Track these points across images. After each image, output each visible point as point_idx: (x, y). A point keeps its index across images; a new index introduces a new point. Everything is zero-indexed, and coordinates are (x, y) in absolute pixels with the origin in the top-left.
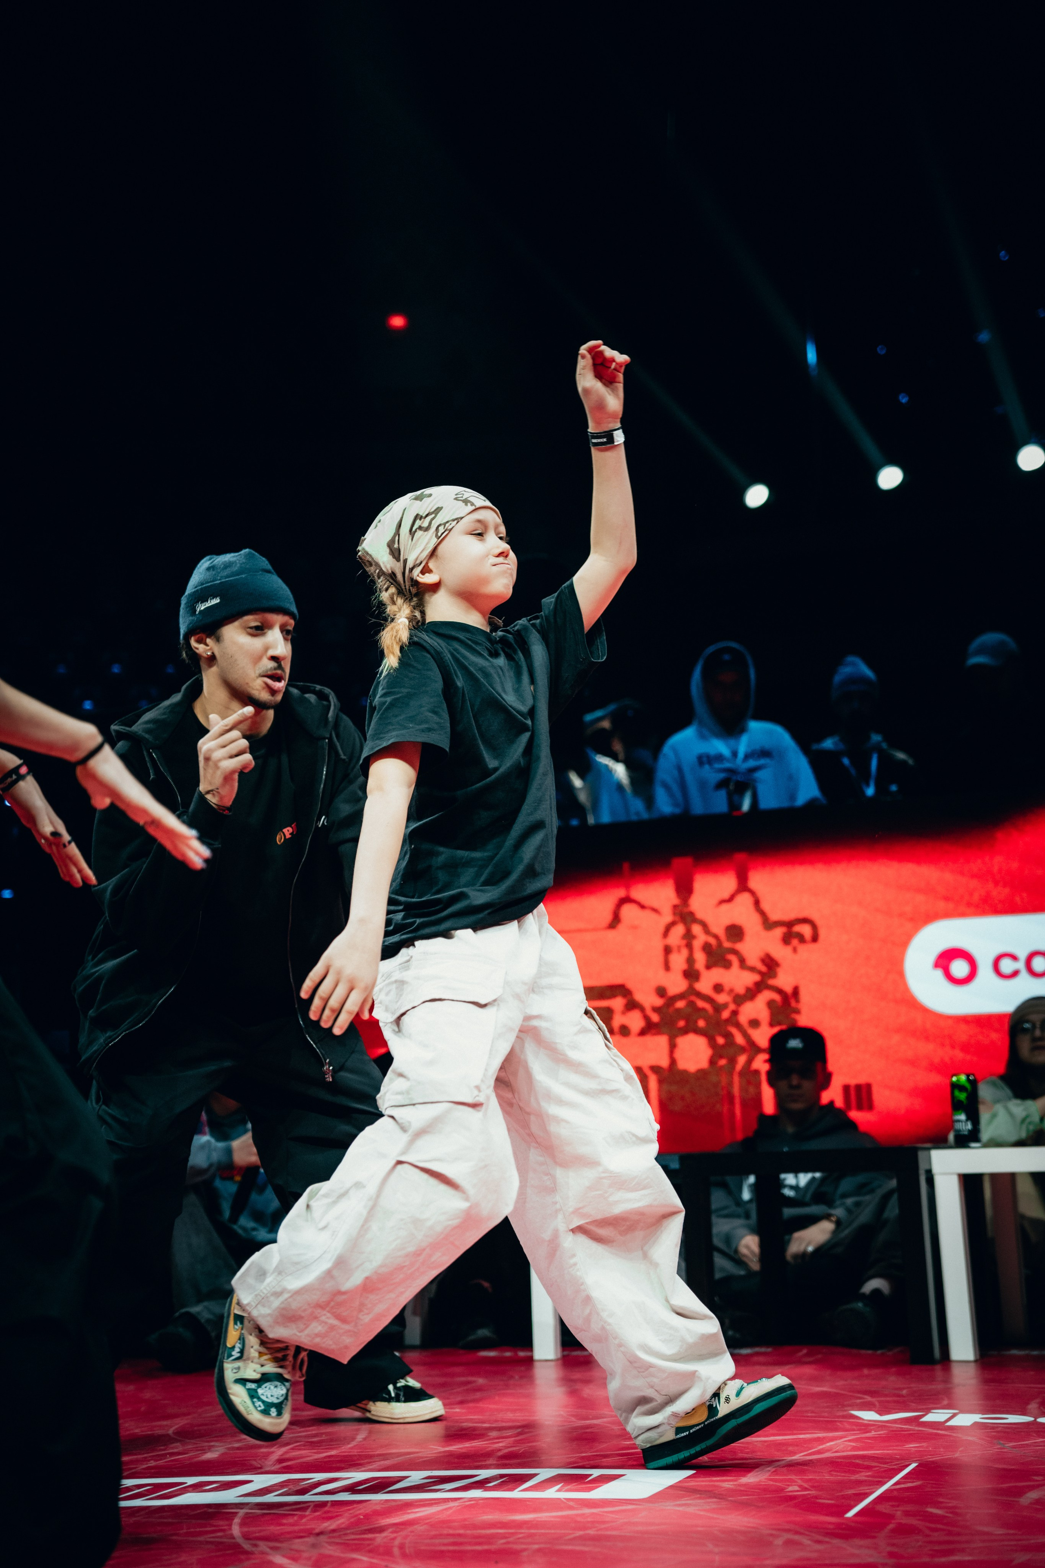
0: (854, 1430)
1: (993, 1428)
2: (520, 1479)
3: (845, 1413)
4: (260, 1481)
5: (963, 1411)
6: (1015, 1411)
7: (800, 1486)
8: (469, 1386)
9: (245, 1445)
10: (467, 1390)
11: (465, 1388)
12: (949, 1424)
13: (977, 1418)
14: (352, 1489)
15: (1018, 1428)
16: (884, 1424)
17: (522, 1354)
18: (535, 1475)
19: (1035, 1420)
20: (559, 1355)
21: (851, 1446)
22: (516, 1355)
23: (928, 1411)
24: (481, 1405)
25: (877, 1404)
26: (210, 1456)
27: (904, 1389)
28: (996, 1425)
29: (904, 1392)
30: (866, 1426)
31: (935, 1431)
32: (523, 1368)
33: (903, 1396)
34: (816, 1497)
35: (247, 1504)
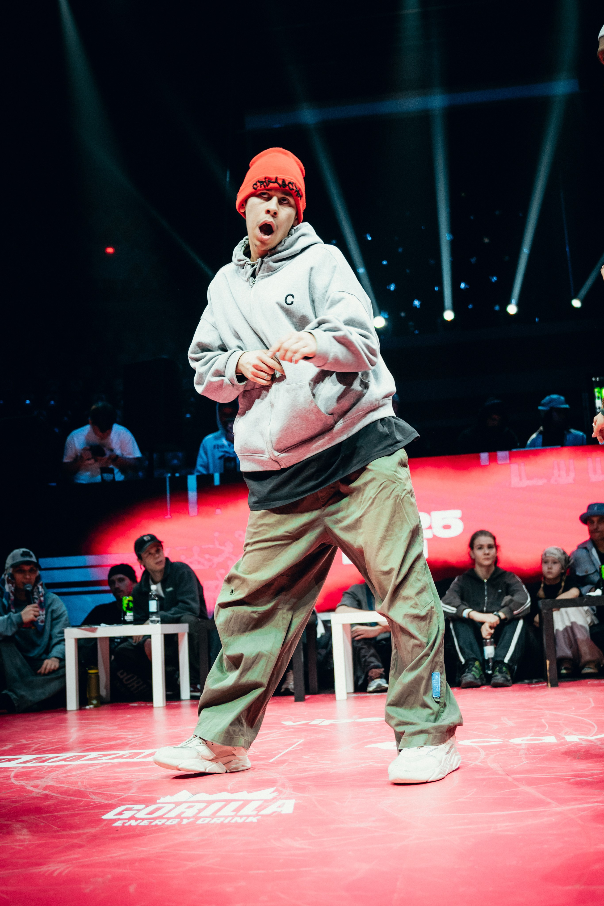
0: (281, 729)
2: (137, 754)
3: (280, 723)
4: (25, 758)
5: (326, 719)
6: (347, 718)
7: (253, 752)
8: (124, 718)
9: (22, 744)
11: (121, 719)
12: (320, 724)
13: (332, 721)
14: (65, 760)
15: (347, 724)
16: (295, 726)
17: (148, 705)
18: (144, 752)
20: (165, 705)
21: (279, 735)
22: (146, 705)
23: (313, 719)
24: (127, 725)
25: (293, 719)
26: (5, 748)
29: (306, 713)
30: (287, 728)
31: (315, 728)
33: (303, 715)
34: (259, 755)
35: (18, 767)
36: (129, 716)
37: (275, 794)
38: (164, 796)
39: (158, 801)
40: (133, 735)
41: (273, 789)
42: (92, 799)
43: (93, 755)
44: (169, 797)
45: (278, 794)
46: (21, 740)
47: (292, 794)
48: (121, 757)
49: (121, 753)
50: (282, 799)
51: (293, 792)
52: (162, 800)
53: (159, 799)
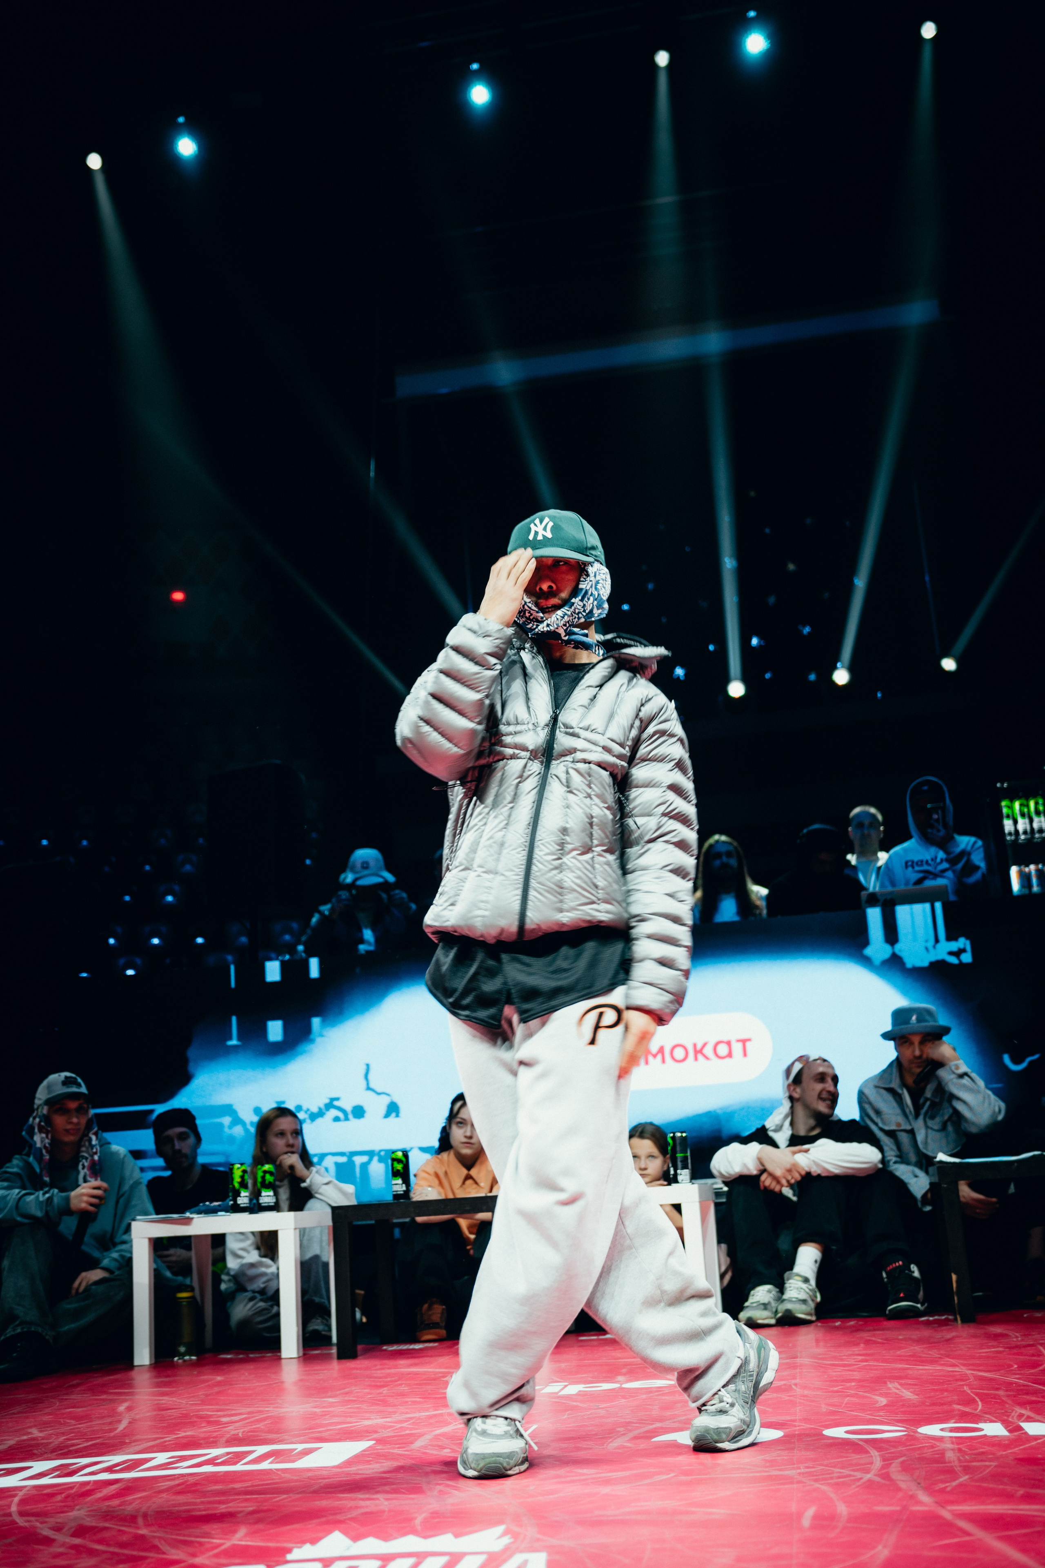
1: (592, 1394)
6: (610, 1380)
8: (210, 1383)
9: (29, 1438)
11: (207, 1384)
12: (561, 1393)
13: (582, 1387)
14: (110, 1470)
15: (609, 1393)
19: (621, 1386)
20: (301, 1354)
24: (219, 1397)
35: (25, 1487)
36: (219, 1378)
37: (507, 1540)
38: (299, 1545)
39: (289, 1557)
41: (501, 1529)
42: (164, 1553)
43: (162, 1458)
44: (308, 1546)
45: (512, 1540)
46: (30, 1430)
47: (538, 1540)
48: (212, 1462)
49: (214, 1452)
50: (521, 1552)
51: (539, 1536)
52: (297, 1553)
53: (289, 1551)
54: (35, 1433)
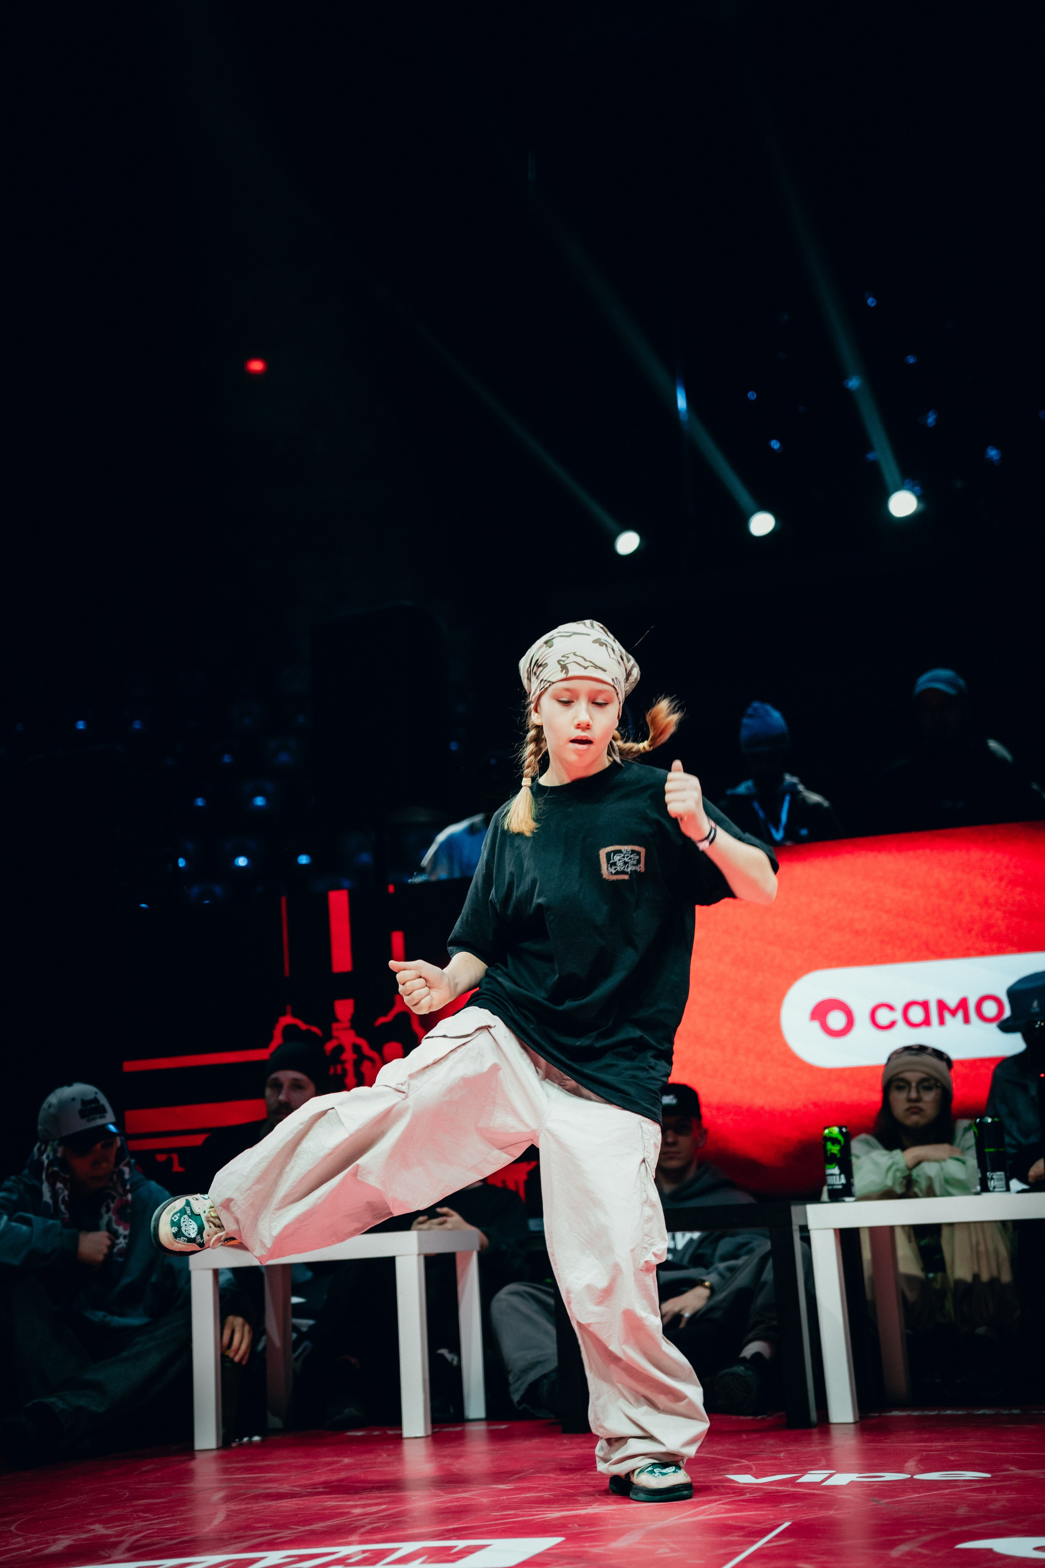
0: (728, 1494)
1: (869, 1486)
3: (720, 1477)
5: (839, 1471)
6: (894, 1469)
7: (671, 1548)
8: (334, 1466)
9: (92, 1536)
10: (332, 1470)
11: (330, 1468)
12: (825, 1484)
13: (853, 1477)
15: (894, 1485)
16: (760, 1486)
17: (391, 1432)
19: (912, 1477)
21: (725, 1508)
22: (386, 1433)
23: (805, 1471)
25: (754, 1467)
26: (52, 1548)
27: (781, 1452)
28: (872, 1483)
29: (782, 1455)
30: (740, 1490)
31: (811, 1491)
32: (391, 1447)
33: (780, 1459)
40: (364, 1506)
46: (93, 1527)
48: (342, 1561)
49: (342, 1550)
54: (99, 1529)
